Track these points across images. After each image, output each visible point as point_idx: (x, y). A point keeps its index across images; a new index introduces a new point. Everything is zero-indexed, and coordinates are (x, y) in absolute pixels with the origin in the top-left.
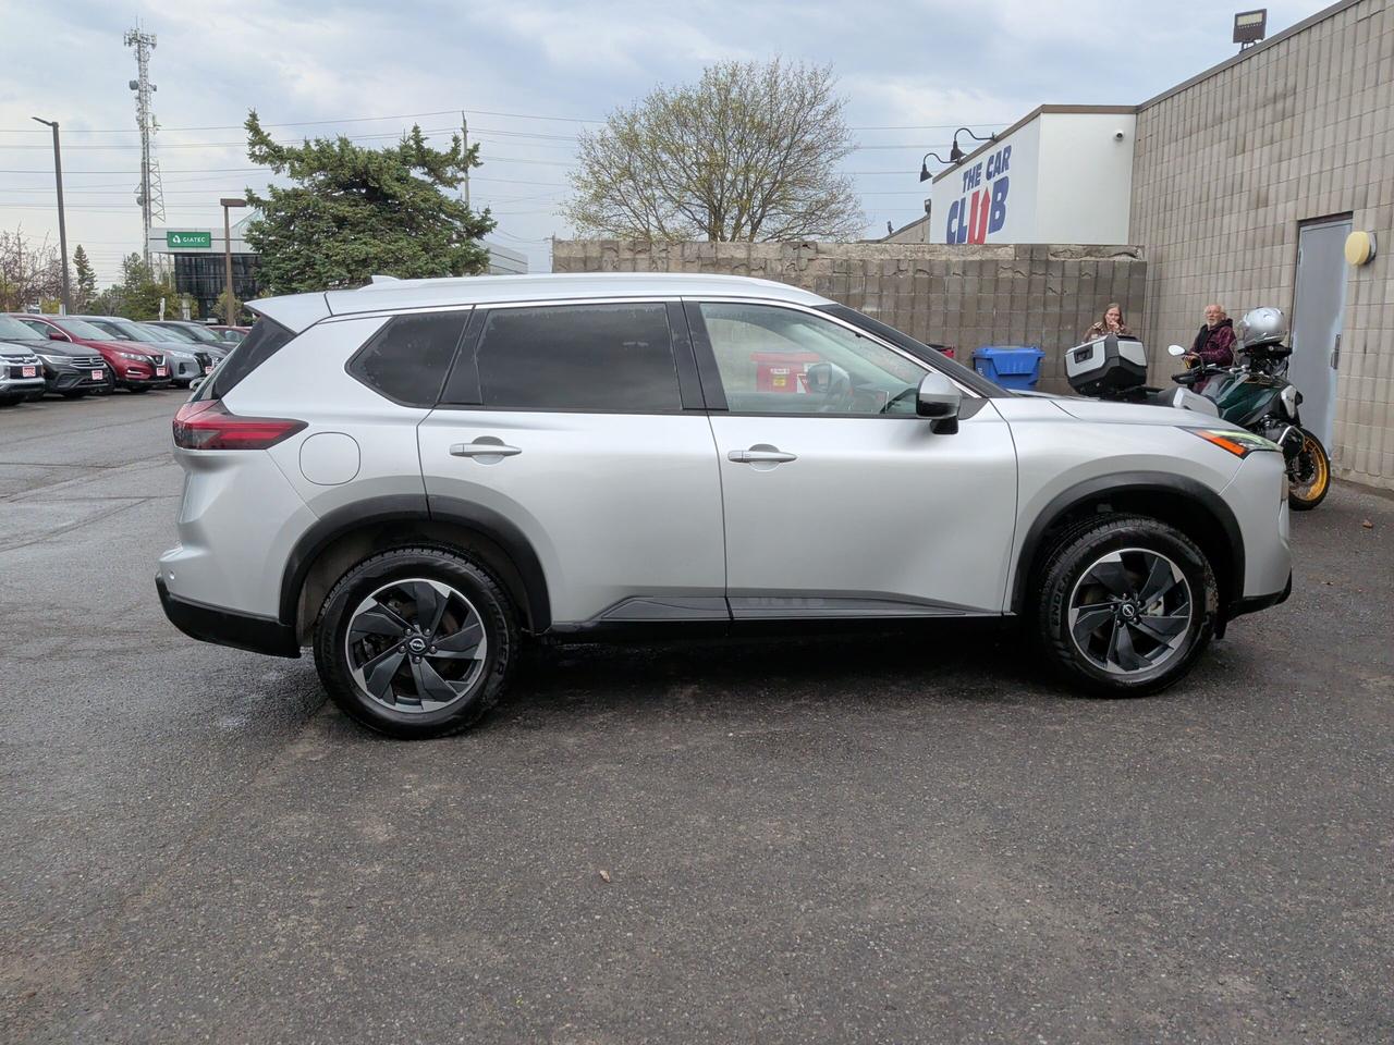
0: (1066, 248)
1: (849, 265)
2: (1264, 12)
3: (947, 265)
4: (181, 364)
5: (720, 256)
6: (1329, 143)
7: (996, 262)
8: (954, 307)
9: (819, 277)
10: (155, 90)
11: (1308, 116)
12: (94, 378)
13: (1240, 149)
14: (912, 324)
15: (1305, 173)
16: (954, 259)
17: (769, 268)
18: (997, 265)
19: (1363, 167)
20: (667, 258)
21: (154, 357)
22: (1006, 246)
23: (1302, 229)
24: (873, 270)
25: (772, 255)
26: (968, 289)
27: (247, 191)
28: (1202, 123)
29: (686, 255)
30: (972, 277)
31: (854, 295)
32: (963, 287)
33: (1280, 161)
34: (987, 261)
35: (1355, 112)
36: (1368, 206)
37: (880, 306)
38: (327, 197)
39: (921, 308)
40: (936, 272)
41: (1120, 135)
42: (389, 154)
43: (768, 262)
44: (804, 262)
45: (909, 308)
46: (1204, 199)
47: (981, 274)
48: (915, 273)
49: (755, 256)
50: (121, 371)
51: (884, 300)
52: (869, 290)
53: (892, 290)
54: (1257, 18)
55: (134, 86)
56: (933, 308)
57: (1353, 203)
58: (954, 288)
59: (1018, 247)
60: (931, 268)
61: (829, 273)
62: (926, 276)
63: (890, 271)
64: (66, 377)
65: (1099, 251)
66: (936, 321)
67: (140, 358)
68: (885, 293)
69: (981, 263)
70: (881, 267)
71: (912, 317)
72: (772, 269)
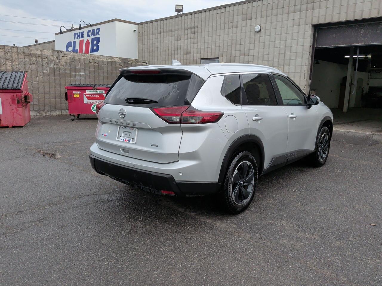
0: (132, 60)
1: (75, 59)
2: (182, 5)
3: (103, 62)
5: (31, 53)
6: (210, 41)
7: (116, 62)
8: (106, 74)
9: (65, 62)
11: (203, 34)
13: (179, 39)
14: (94, 79)
15: (202, 47)
16: (105, 60)
17: (49, 58)
18: (116, 63)
19: (221, 48)
20: (11, 52)
22: (117, 58)
23: (202, 61)
24: (82, 62)
25: (49, 54)
26: (109, 69)
28: (165, 31)
29: (19, 51)
30: (109, 66)
31: (77, 69)
32: (107, 69)
33: (194, 43)
34: (113, 61)
35: (218, 34)
36: (224, 56)
37: (85, 73)
39: (97, 74)
40: (100, 64)
41: (135, 30)
43: (49, 56)
44: (60, 57)
45: (93, 74)
46: (167, 50)
47: (112, 65)
48: (94, 63)
49: (44, 54)
51: (86, 71)
52: (81, 67)
53: (88, 68)
54: (181, 7)
56: (100, 74)
57: (219, 56)
58: (105, 69)
59: (120, 58)
60: (99, 62)
61: (68, 61)
62: (97, 64)
63: (87, 62)
65: (139, 61)
66: (101, 78)
68: (86, 69)
69: (112, 62)
70: (84, 60)
71: (94, 77)
72: (50, 59)
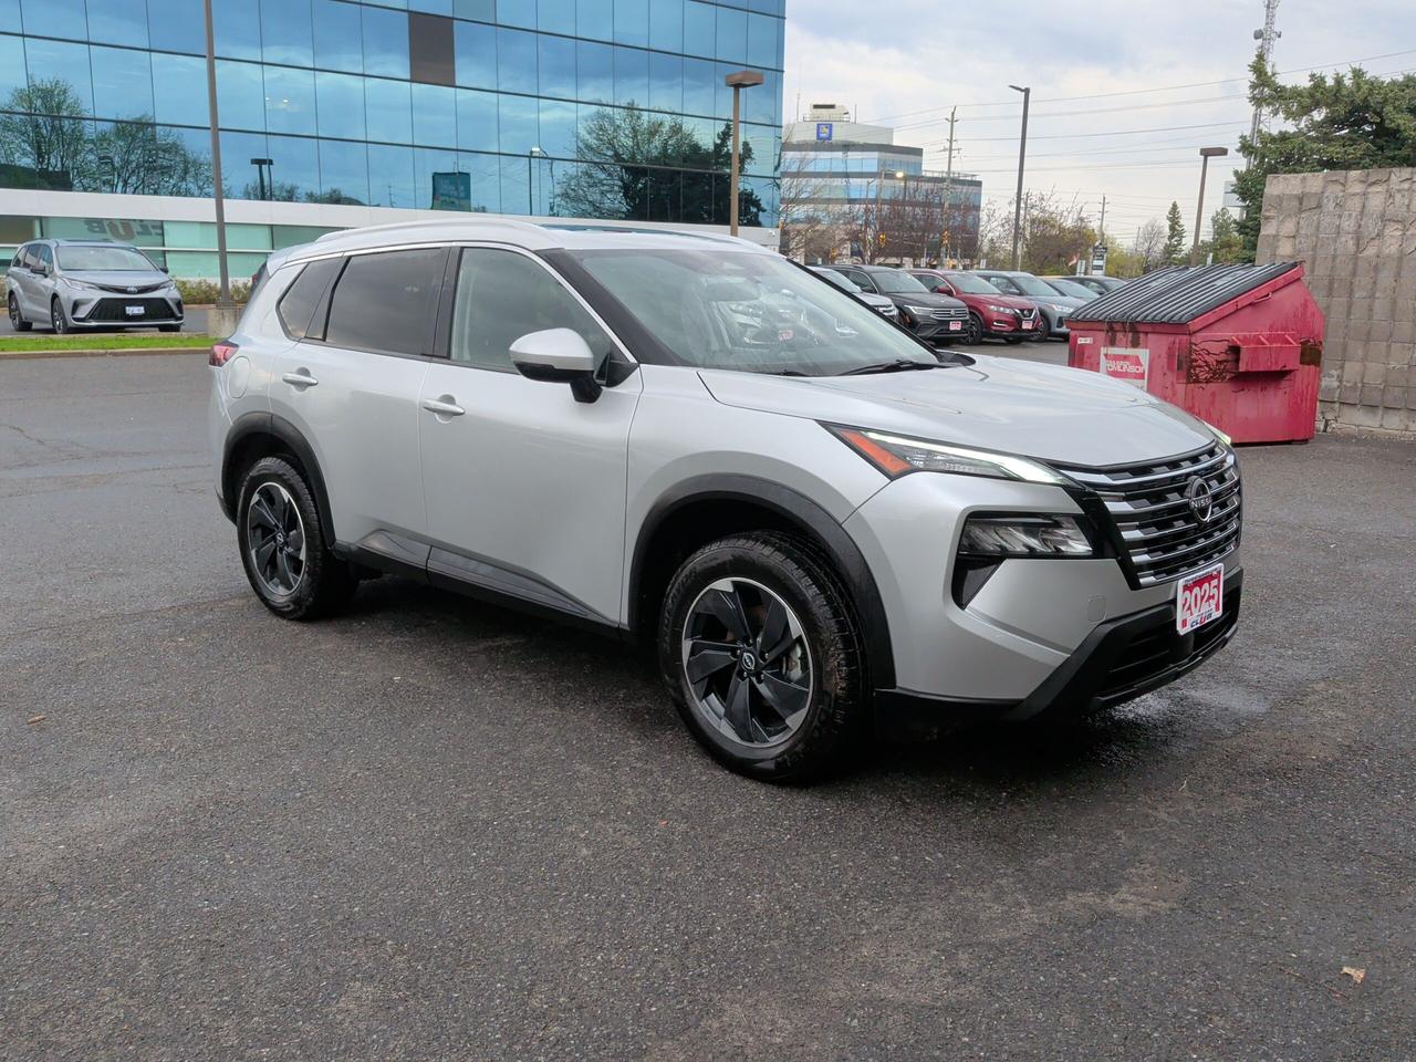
4: (1060, 318)
10: (1279, 36)
12: (952, 328)
21: (1022, 311)
27: (1241, 137)
38: (1326, 139)
42: (1394, 83)
50: (989, 322)
55: (1258, 35)
64: (927, 326)
67: (1008, 311)
